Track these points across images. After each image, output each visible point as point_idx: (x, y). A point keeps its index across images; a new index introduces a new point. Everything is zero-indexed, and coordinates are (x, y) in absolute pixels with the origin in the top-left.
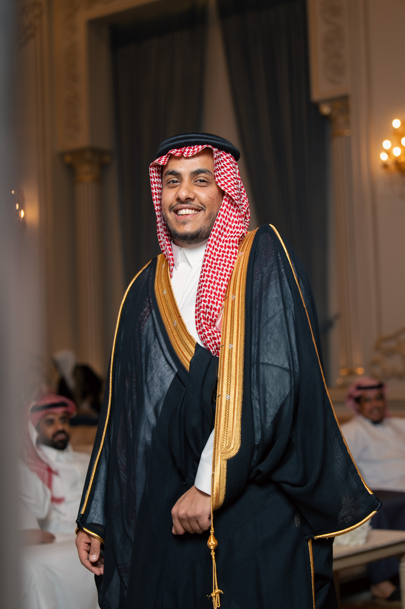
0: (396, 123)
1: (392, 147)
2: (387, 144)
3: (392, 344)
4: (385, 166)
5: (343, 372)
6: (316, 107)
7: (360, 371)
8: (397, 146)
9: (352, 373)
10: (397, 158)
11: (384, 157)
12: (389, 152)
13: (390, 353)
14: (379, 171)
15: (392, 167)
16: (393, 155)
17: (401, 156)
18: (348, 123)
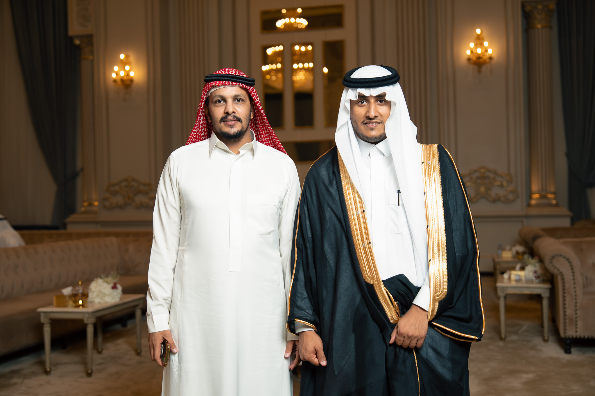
0: (122, 56)
1: (119, 70)
2: (116, 68)
3: (117, 188)
4: (115, 81)
5: (86, 204)
6: (71, 39)
7: (96, 203)
8: (122, 70)
9: (91, 205)
10: (122, 77)
11: (114, 76)
12: (117, 74)
13: (115, 193)
14: (111, 84)
15: (119, 82)
16: (120, 75)
17: (124, 76)
18: (92, 52)
